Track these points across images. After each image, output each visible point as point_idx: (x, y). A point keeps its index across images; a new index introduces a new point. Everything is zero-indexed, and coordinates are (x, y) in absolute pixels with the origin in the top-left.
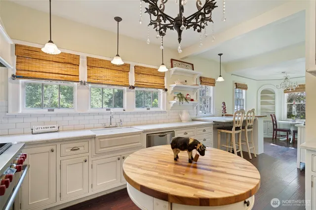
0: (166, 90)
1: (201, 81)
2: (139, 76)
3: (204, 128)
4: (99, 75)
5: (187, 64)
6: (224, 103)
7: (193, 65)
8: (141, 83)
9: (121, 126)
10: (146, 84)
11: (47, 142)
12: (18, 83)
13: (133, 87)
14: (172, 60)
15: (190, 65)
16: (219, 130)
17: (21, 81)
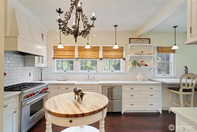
0: (124, 59)
1: (158, 50)
2: (105, 52)
3: (151, 87)
4: (83, 54)
5: (144, 40)
6: (186, 67)
7: (149, 39)
8: (107, 56)
9: (94, 80)
10: (110, 56)
11: (57, 84)
12: (54, 61)
13: (101, 59)
14: (130, 39)
15: (147, 40)
16: (169, 90)
17: (56, 60)
